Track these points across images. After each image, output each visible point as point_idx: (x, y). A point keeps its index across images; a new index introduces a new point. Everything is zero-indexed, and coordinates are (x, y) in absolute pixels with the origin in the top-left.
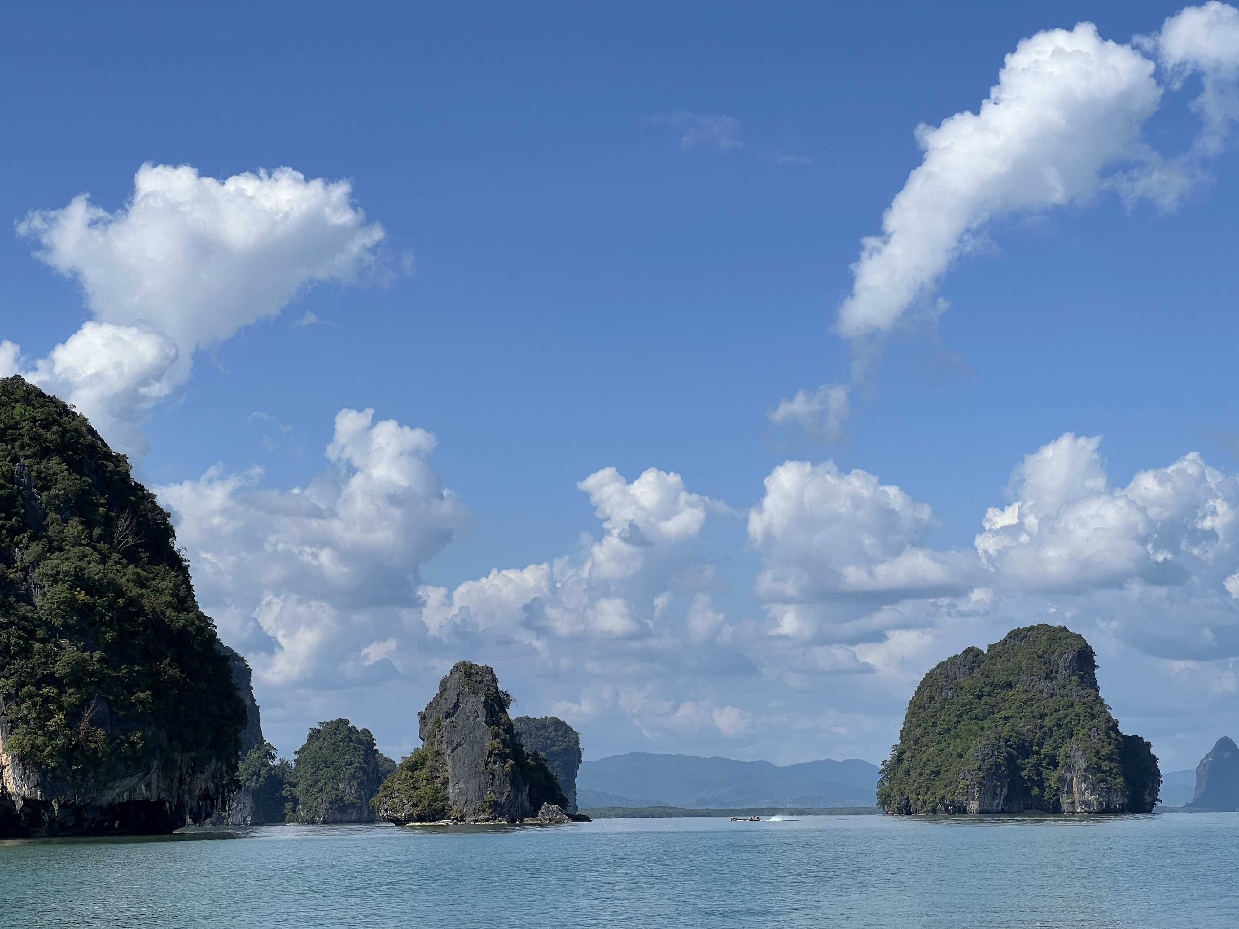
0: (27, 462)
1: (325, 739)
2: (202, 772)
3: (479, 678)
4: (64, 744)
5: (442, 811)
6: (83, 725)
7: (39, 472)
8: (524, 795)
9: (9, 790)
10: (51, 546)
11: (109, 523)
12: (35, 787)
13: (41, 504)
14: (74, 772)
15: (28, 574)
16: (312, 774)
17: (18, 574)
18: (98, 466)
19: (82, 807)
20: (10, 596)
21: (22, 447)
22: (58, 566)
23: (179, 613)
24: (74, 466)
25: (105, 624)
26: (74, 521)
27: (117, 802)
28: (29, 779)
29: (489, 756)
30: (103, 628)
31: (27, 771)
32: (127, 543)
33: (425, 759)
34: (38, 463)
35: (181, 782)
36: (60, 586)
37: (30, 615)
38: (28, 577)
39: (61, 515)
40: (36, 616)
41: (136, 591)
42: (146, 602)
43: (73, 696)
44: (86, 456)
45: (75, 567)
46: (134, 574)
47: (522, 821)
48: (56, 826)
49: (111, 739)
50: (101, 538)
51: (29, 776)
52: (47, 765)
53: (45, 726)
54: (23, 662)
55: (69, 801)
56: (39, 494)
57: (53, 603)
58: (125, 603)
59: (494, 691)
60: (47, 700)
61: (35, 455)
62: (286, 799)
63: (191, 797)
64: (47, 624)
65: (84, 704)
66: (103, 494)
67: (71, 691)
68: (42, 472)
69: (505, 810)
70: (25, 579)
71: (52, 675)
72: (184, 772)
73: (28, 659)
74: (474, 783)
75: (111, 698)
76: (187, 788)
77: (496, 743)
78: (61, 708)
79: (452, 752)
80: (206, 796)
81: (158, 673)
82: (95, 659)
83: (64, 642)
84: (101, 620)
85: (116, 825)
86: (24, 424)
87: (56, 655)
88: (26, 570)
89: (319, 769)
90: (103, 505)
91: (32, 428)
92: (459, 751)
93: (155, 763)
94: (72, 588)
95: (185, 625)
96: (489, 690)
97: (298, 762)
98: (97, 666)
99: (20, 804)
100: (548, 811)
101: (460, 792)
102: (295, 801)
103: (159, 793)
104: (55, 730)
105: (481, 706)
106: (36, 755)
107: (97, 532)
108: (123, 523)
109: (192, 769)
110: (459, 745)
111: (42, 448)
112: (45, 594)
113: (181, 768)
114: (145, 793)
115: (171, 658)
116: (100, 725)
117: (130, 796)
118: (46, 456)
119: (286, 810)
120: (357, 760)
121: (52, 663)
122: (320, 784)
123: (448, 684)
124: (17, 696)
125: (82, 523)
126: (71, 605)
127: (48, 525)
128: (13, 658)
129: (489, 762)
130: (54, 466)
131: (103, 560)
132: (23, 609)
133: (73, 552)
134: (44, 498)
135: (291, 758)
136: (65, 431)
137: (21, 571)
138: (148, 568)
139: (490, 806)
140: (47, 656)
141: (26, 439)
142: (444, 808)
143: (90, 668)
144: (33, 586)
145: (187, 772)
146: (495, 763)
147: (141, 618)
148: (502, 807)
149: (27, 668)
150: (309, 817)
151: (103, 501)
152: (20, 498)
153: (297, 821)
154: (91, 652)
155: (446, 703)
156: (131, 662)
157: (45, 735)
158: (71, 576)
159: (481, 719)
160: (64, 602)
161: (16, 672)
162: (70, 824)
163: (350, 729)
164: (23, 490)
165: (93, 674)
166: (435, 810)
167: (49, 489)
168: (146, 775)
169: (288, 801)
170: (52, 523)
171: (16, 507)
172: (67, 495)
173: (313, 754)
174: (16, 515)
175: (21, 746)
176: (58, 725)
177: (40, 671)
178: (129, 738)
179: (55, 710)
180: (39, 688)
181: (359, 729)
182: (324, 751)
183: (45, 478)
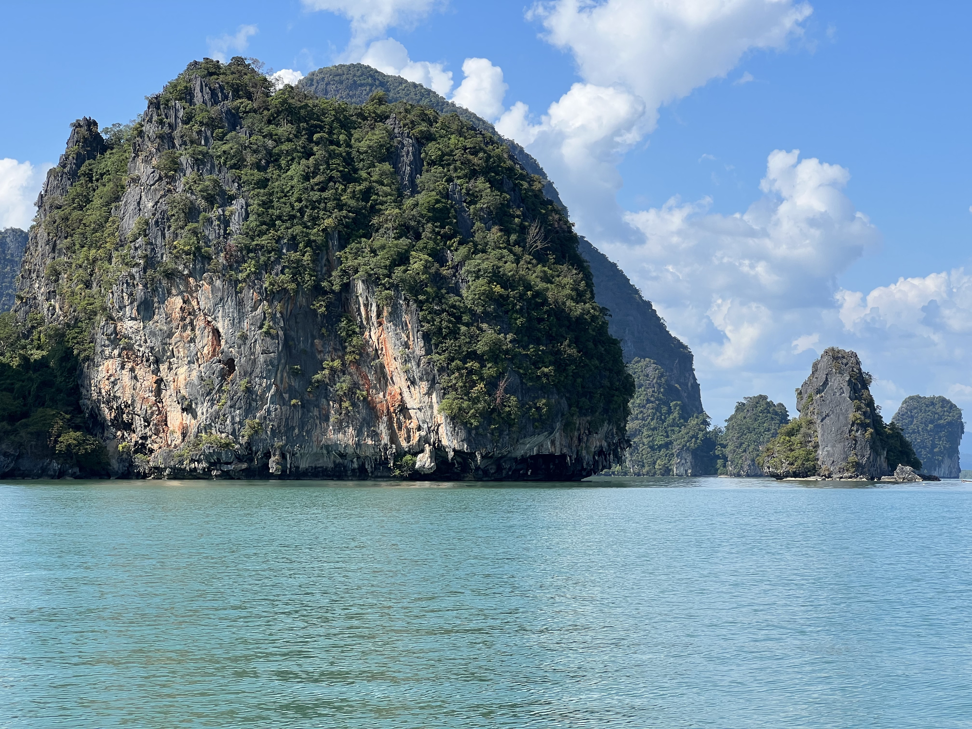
0: (459, 182)
1: (748, 411)
2: (596, 433)
3: (845, 361)
4: (484, 407)
5: (813, 469)
6: (499, 393)
7: (468, 190)
8: (882, 457)
9: (443, 443)
10: (476, 249)
11: (523, 230)
12: (462, 441)
13: (469, 215)
14: (493, 430)
15: (457, 271)
16: (738, 438)
17: (449, 271)
18: (516, 185)
19: (501, 458)
20: (442, 288)
21: (456, 170)
22: (479, 264)
23: (577, 303)
24: (495, 185)
25: (517, 312)
26: (495, 229)
27: (528, 455)
28: (457, 435)
29: (853, 425)
30: (515, 315)
31: (456, 428)
32: (537, 246)
33: (800, 426)
34: (467, 183)
35: (580, 440)
36: (481, 281)
37: (457, 304)
38: (457, 274)
39: (485, 224)
40: (462, 305)
41: (542, 285)
42: (549, 294)
43: (491, 369)
44: (505, 177)
45: (493, 266)
46: (541, 271)
47: (880, 479)
48: (480, 472)
49: (522, 404)
50: (517, 243)
51: (458, 432)
52: (471, 424)
53: (469, 393)
54: (452, 341)
55: (490, 453)
56: (468, 208)
57: (475, 295)
58: (533, 295)
59: (857, 371)
60: (471, 372)
61: (465, 176)
62: (718, 457)
63: (588, 453)
64: (471, 312)
65: (500, 375)
66: (518, 207)
67: (489, 365)
68: (470, 190)
69: (866, 470)
70: (454, 275)
71: (475, 352)
72: (582, 432)
73: (456, 339)
74: (839, 446)
75: (521, 371)
76: (584, 445)
77: (858, 415)
78: (482, 379)
79: (822, 421)
80: (601, 452)
81: (559, 352)
82: (508, 340)
83: (485, 326)
84: (513, 309)
85: (529, 473)
86: (457, 151)
87: (477, 337)
88: (456, 268)
89: (743, 434)
90: (518, 216)
91: (463, 154)
92: (827, 421)
93: (558, 425)
94: (489, 282)
95: (582, 314)
96: (853, 371)
97: (727, 428)
98: (510, 345)
99: (451, 454)
100: (902, 471)
101: (828, 454)
102: (725, 459)
103: (561, 449)
104: (478, 396)
105: (846, 384)
106: (462, 416)
107: (513, 237)
108: (533, 231)
109: (589, 430)
110: (827, 415)
111: (471, 170)
112: (469, 287)
113: (579, 429)
114: (552, 450)
115: (570, 340)
116: (513, 394)
117: (538, 451)
118: (474, 176)
119: (718, 466)
120: (773, 427)
121: (475, 343)
122: (744, 446)
123: (819, 366)
124: (448, 369)
125: (501, 230)
126: (489, 296)
127: (474, 232)
128: (445, 338)
129: (852, 430)
130: (480, 185)
131: (517, 261)
132: (453, 299)
133: (494, 254)
134: (472, 210)
135: (723, 425)
136: (489, 157)
137: (452, 268)
138: (554, 267)
139: (853, 466)
140: (471, 337)
141: (458, 163)
142: (815, 466)
143: (504, 347)
144: (460, 281)
145: (584, 432)
146: (857, 431)
147: (545, 308)
148: (863, 467)
149: (455, 346)
150: (736, 471)
151: (518, 213)
152: (452, 211)
153: (727, 474)
154: (505, 335)
155: (817, 381)
156: (538, 342)
157: (469, 400)
158: (490, 273)
159: (846, 395)
160: (484, 294)
161: (447, 349)
162: (492, 471)
163: (769, 403)
164: (455, 204)
165: (507, 352)
166: (807, 468)
167: (475, 203)
168: (551, 433)
169: (720, 458)
170: (478, 231)
171: (449, 218)
172: (489, 208)
173: (739, 422)
174: (448, 224)
175: (450, 408)
176: (479, 392)
177: (465, 349)
178: (536, 404)
179: (477, 380)
180: (465, 363)
181: (776, 403)
182: (748, 420)
183: (473, 195)
